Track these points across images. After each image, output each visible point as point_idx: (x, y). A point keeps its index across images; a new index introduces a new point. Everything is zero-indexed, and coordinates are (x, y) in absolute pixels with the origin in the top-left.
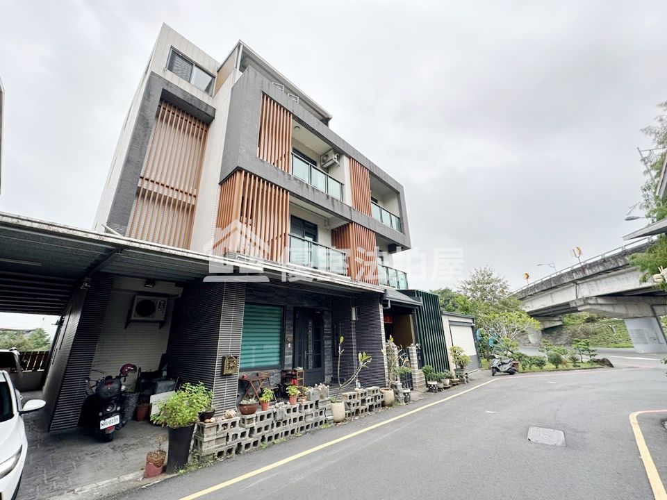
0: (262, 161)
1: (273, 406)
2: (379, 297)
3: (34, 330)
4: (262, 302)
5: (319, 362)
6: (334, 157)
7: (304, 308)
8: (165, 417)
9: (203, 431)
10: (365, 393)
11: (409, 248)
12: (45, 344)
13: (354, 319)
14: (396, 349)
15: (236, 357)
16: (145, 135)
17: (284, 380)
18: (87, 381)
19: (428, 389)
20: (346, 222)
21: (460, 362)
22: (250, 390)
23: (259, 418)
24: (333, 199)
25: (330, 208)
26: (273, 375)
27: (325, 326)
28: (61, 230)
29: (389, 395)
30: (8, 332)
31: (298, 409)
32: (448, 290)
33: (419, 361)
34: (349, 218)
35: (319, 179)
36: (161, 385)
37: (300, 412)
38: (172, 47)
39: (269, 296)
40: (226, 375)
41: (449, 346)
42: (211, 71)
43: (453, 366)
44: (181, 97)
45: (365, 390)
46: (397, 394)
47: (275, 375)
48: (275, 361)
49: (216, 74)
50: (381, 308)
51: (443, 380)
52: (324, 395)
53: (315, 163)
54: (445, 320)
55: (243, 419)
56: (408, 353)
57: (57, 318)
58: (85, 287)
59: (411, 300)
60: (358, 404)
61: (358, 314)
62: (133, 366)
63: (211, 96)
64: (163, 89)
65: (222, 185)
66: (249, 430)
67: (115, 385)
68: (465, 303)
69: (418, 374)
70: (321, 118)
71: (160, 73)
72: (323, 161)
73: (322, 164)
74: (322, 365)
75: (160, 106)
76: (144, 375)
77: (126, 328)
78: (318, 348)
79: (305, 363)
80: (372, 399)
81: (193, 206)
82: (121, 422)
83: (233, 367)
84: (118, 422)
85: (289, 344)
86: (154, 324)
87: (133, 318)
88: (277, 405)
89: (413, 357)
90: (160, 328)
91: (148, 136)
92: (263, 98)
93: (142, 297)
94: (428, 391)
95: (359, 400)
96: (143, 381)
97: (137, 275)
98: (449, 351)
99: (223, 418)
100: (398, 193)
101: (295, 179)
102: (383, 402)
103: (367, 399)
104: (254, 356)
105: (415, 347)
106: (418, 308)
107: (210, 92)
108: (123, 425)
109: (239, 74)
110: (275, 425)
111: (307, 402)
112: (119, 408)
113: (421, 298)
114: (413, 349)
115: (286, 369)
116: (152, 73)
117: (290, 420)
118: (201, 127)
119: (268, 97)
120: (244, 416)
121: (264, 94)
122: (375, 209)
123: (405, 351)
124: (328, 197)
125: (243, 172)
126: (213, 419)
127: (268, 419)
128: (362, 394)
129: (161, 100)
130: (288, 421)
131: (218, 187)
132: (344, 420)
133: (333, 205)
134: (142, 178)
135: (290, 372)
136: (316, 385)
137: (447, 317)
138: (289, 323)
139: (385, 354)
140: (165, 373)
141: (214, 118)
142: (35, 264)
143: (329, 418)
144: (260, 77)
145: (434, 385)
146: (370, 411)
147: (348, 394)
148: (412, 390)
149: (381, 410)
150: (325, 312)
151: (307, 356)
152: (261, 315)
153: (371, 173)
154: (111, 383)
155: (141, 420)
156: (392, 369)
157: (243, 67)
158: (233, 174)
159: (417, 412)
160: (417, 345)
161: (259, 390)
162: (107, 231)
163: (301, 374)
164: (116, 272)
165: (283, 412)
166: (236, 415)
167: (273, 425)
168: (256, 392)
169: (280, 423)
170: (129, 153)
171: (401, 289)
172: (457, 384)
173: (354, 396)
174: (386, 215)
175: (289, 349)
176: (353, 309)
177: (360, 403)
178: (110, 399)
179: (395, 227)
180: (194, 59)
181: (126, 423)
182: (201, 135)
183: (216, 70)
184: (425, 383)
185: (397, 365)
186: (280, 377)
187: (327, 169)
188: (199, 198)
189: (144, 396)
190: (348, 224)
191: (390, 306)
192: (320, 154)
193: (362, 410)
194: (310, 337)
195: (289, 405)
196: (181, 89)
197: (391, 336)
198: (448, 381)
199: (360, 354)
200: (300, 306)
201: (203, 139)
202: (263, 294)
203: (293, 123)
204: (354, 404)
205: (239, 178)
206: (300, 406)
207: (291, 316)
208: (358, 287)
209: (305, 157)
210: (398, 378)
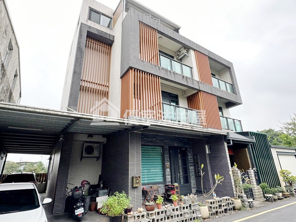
0: (143, 61)
1: (164, 207)
2: (224, 138)
3: (38, 162)
4: (150, 144)
5: (187, 180)
6: (184, 51)
7: (174, 147)
8: (107, 210)
9: (127, 219)
10: (221, 201)
11: (241, 104)
12: (43, 169)
13: (207, 152)
14: (239, 172)
15: (139, 177)
16: (81, 57)
17: (167, 191)
18: (66, 189)
19: (265, 199)
20: (196, 91)
21: (289, 181)
22: (148, 196)
23: (157, 214)
24: (186, 77)
25: (186, 84)
26: (160, 188)
27: (189, 158)
28: (52, 112)
29: (238, 203)
30: (28, 163)
31: (179, 209)
32: (272, 130)
33: (256, 180)
34: (198, 89)
35: (177, 67)
36: (101, 192)
37: (180, 211)
38: (89, 7)
39: (153, 140)
40: (135, 187)
41: (278, 170)
42: (110, 15)
43: (283, 184)
44: (96, 33)
45: (221, 199)
46: (243, 202)
47: (162, 187)
48: (160, 179)
49: (112, 16)
50: (226, 145)
51: (276, 194)
52: (194, 201)
53: (173, 57)
54: (274, 152)
55: (148, 214)
56: (248, 174)
57: (49, 156)
58: (61, 140)
59: (246, 138)
60: (217, 207)
61: (210, 149)
62: (87, 182)
63: (111, 29)
64: (88, 31)
65: (122, 78)
66: (152, 220)
67: (80, 192)
68: (287, 139)
69: (257, 189)
70: (174, 29)
71: (85, 23)
72: (178, 55)
73: (177, 57)
74: (189, 182)
75: (87, 40)
76: (92, 186)
77: (81, 161)
78: (186, 171)
79: (179, 181)
80: (226, 205)
81: (108, 92)
82: (85, 211)
83: (139, 183)
84: (83, 211)
85: (168, 169)
86: (94, 158)
87: (84, 155)
88: (166, 206)
89: (251, 177)
90: (97, 161)
91: (82, 57)
92: (140, 24)
93: (87, 144)
94: (266, 201)
95: (217, 205)
96: (91, 189)
97: (84, 132)
98: (279, 173)
99: (137, 212)
100: (229, 68)
101: (163, 69)
102: (234, 207)
103: (222, 205)
104: (146, 176)
105: (253, 171)
106: (252, 144)
107: (110, 27)
108: (86, 213)
109: (125, 14)
110: (166, 218)
111: (184, 205)
112: (83, 204)
113: (254, 137)
114: (252, 172)
115: (167, 184)
116: (82, 23)
117: (175, 215)
118: (107, 47)
119: (142, 23)
120: (148, 212)
121: (140, 22)
122: (214, 81)
123: (245, 173)
124: (183, 77)
125: (133, 69)
126: (132, 213)
127: (162, 215)
128: (219, 201)
129: (87, 37)
130: (174, 216)
131: (120, 80)
132: (209, 218)
133: (187, 82)
134: (82, 80)
135: (170, 186)
136: (188, 194)
137: (275, 149)
138: (167, 156)
139: (232, 175)
140: (102, 186)
141: (114, 41)
142: (40, 130)
143: (199, 216)
144: (137, 12)
145: (270, 197)
146: (225, 212)
147: (210, 201)
148: (253, 199)
149: (233, 212)
150: (188, 149)
151: (180, 176)
152: (148, 151)
153: (210, 58)
154: (78, 190)
155: (93, 211)
156: (238, 186)
157: (127, 9)
158: (128, 71)
159: (261, 215)
160: (254, 169)
161: (153, 196)
162: (69, 110)
163: (177, 187)
164: (75, 132)
165: (170, 210)
166: (144, 211)
167: (165, 218)
168: (152, 198)
169: (169, 217)
170: (75, 68)
171: (238, 131)
172: (288, 197)
173: (214, 202)
174: (222, 84)
175: (168, 172)
176: (207, 146)
177: (218, 207)
178: (78, 199)
179: (229, 90)
180: (101, 11)
181: (87, 212)
182: (108, 52)
183: (112, 14)
184: (263, 195)
185: (241, 183)
186: (164, 189)
187: (181, 60)
188: (110, 87)
189: (93, 198)
190: (198, 92)
191: (232, 143)
192: (176, 51)
193: (220, 212)
194: (180, 164)
195: (173, 207)
196: (96, 29)
197: (235, 163)
198: (281, 194)
199: (216, 175)
200: (172, 145)
201: (109, 54)
202: (150, 140)
203: (158, 35)
204: (214, 208)
205: (131, 73)
206: (180, 208)
207: (168, 152)
208: (209, 132)
209: (166, 54)
210: (243, 191)
